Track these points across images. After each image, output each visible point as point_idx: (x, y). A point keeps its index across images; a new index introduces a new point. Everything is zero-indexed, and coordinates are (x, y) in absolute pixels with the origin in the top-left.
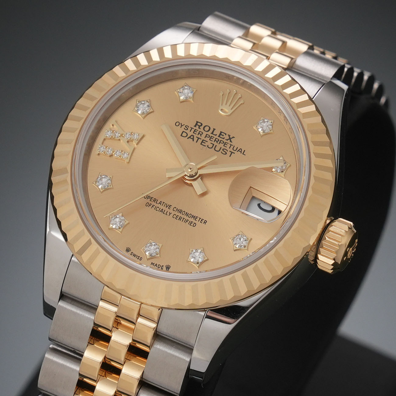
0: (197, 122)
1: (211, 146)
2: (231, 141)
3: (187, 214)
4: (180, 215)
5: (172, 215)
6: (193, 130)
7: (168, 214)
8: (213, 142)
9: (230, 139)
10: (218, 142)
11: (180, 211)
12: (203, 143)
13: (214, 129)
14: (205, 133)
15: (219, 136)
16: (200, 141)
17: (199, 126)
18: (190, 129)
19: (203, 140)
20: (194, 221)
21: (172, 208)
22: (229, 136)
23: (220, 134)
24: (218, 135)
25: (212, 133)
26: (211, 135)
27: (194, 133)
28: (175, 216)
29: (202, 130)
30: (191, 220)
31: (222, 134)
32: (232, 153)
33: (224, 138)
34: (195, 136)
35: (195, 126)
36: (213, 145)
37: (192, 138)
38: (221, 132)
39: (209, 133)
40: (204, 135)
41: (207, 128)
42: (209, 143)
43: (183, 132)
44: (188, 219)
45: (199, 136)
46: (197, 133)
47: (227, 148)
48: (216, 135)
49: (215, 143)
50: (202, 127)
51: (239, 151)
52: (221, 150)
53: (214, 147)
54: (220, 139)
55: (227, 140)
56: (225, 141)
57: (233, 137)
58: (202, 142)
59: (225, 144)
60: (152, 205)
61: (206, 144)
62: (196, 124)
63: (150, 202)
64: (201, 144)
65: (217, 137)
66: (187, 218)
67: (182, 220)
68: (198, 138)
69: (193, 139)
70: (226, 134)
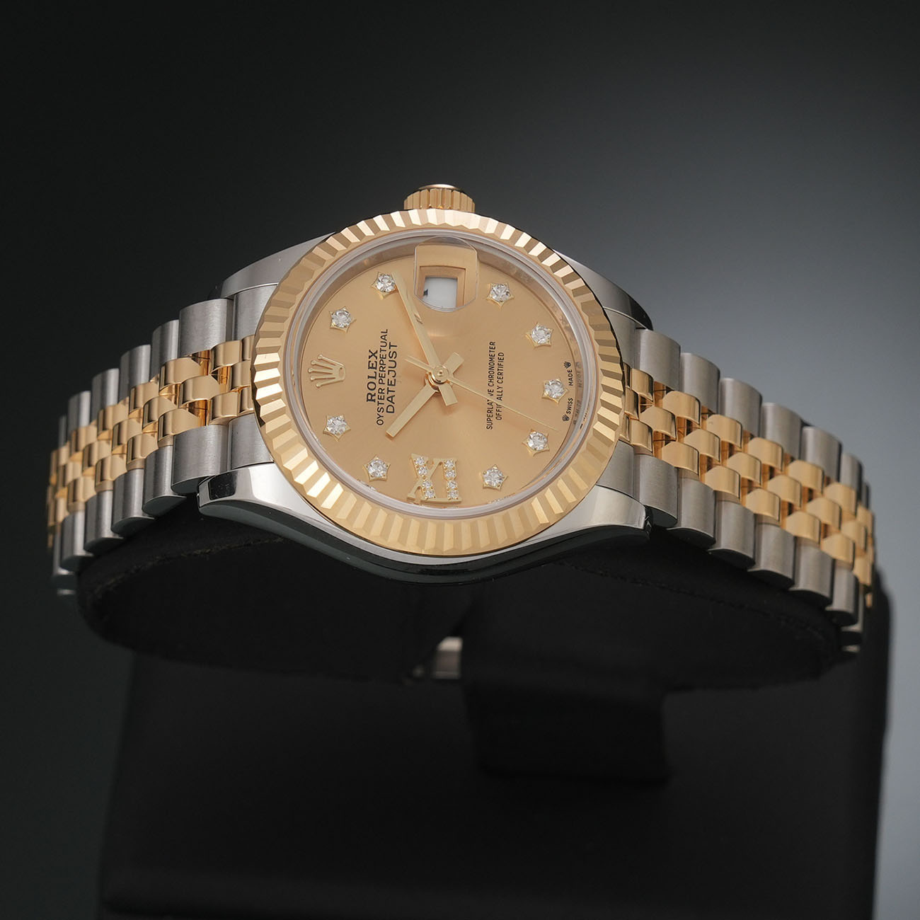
0: (368, 400)
1: (392, 374)
2: (377, 352)
3: (491, 368)
4: (496, 375)
5: (500, 385)
6: (380, 401)
7: (500, 390)
8: (387, 372)
9: (373, 354)
10: (384, 366)
11: (491, 377)
12: (393, 383)
13: (369, 377)
14: (378, 386)
15: (376, 368)
16: (391, 388)
17: (372, 396)
18: (380, 406)
19: (388, 385)
20: (497, 356)
21: (491, 389)
22: (370, 357)
23: (372, 368)
24: (375, 370)
25: (375, 378)
26: (378, 378)
27: (383, 399)
28: (500, 381)
29: (376, 391)
30: (496, 361)
31: (371, 366)
32: (390, 346)
33: (376, 362)
34: (386, 396)
35: (374, 400)
36: (389, 371)
37: (391, 399)
38: (369, 368)
39: (376, 381)
40: (382, 387)
41: (372, 386)
42: (390, 377)
43: (387, 412)
44: (496, 364)
45: (385, 391)
46: (382, 395)
47: (387, 353)
48: (375, 372)
49: (387, 369)
50: (373, 392)
51: (384, 339)
52: (393, 359)
53: (392, 369)
54: (379, 366)
55: (376, 358)
56: (379, 359)
57: (370, 351)
58: (391, 385)
59: (382, 358)
60: (498, 413)
61: (392, 379)
62: (371, 400)
63: (495, 416)
64: (394, 385)
65: (377, 371)
66: (496, 367)
67: (501, 372)
68: (388, 391)
69: (392, 397)
70: (370, 361)
